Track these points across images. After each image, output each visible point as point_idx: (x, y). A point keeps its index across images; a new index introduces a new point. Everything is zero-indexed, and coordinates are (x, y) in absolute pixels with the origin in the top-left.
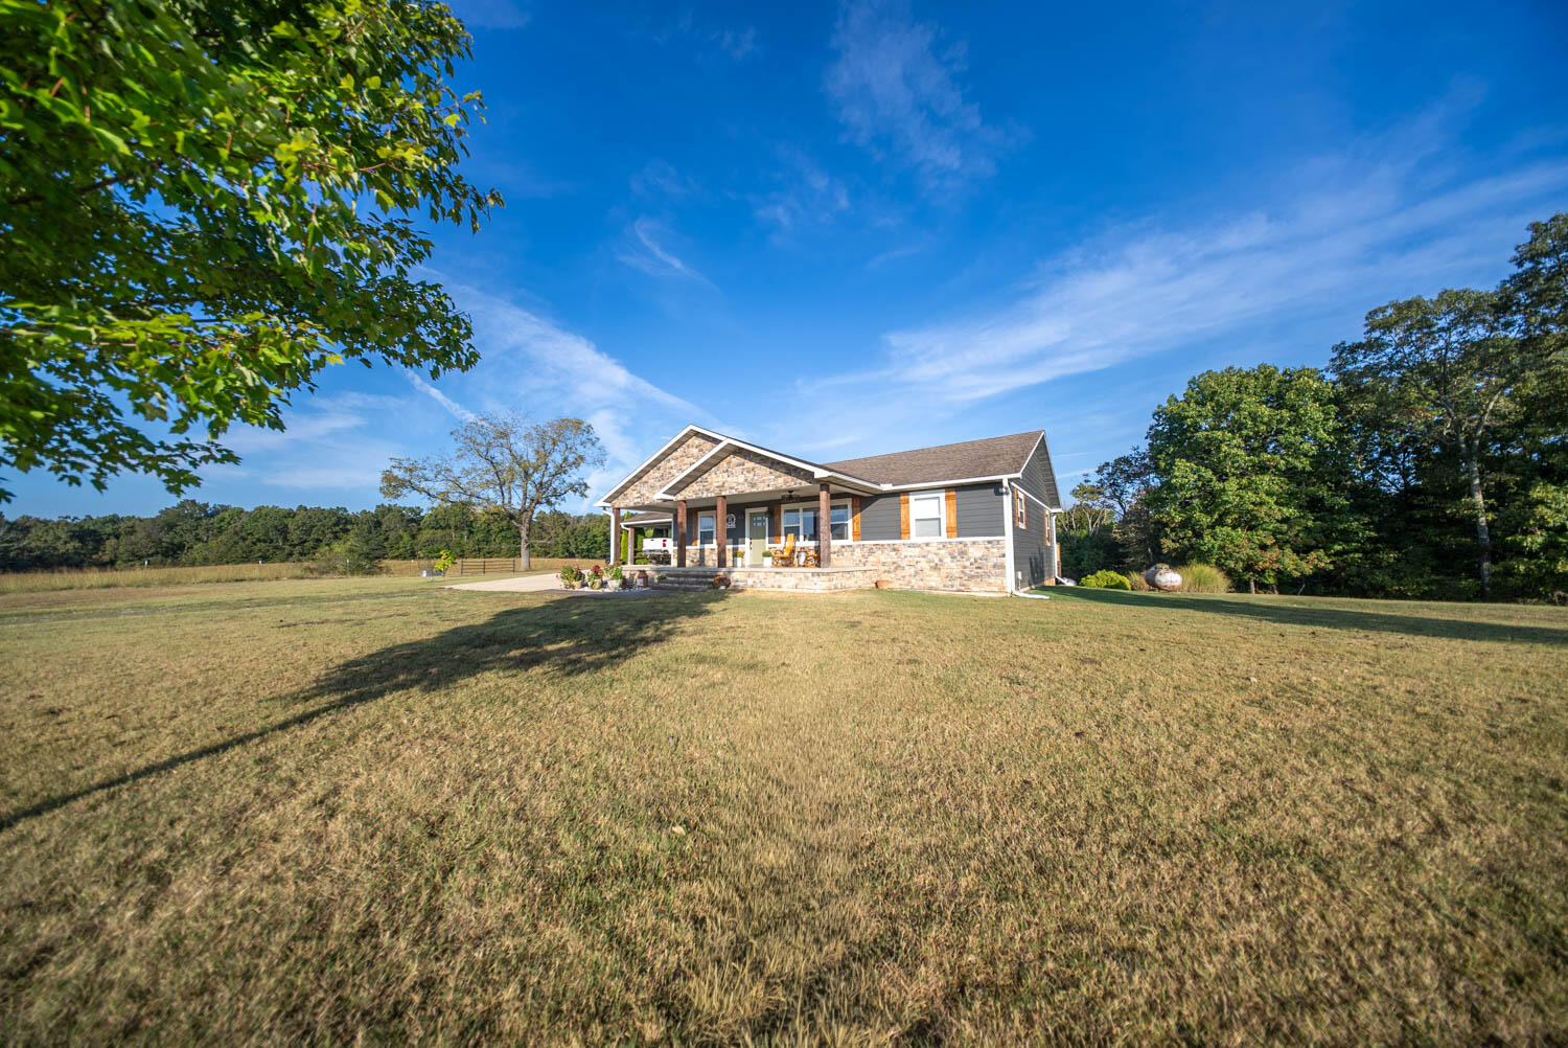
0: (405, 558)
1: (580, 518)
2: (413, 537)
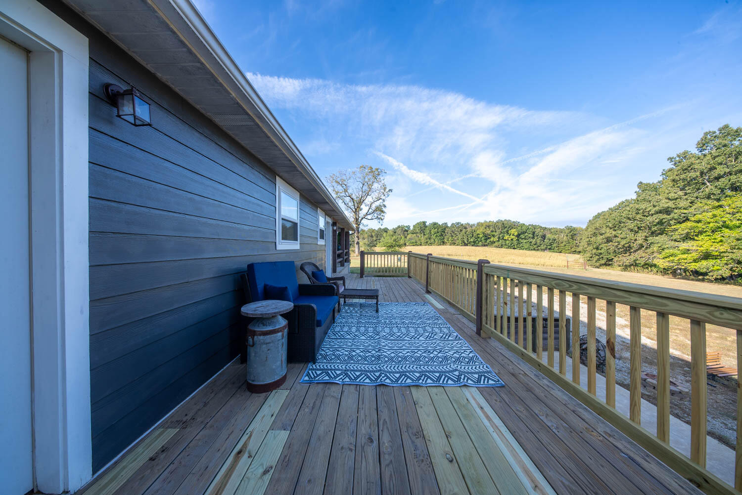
2: (406, 237)
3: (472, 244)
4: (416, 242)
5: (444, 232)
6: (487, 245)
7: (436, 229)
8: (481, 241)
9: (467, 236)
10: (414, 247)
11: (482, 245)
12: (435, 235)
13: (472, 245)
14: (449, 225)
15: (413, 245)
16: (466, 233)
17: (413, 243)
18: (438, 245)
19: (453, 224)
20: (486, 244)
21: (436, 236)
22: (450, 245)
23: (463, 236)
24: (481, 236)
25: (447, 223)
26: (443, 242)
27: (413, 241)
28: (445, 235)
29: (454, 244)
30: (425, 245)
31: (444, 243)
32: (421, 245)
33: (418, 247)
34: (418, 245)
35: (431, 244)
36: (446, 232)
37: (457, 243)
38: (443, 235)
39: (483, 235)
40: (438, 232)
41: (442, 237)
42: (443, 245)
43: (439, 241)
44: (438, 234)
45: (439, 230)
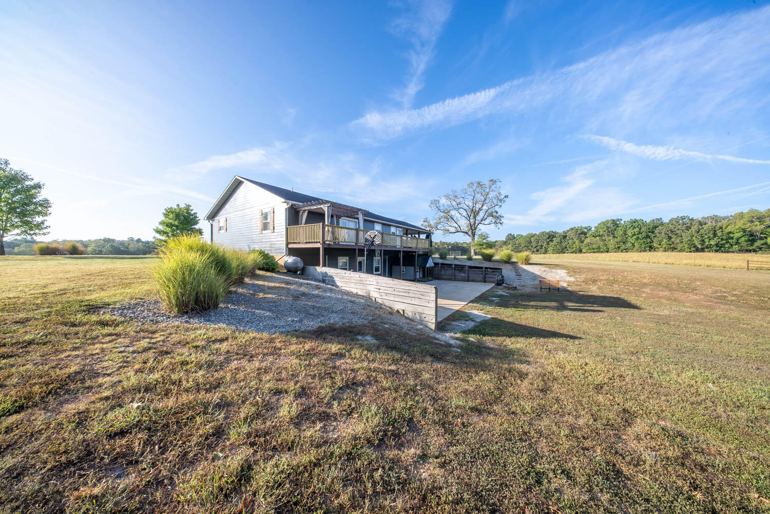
0: (576, 253)
3: (713, 248)
7: (637, 229)
9: (703, 237)
12: (635, 237)
15: (594, 252)
16: (699, 232)
17: (594, 249)
18: (641, 251)
19: (673, 219)
21: (637, 239)
22: (665, 251)
23: (694, 236)
25: (660, 219)
27: (594, 246)
28: (655, 237)
29: (674, 249)
30: (616, 252)
31: (651, 248)
32: (607, 252)
33: (602, 254)
34: (602, 252)
35: (627, 250)
36: (657, 231)
37: (679, 248)
38: (650, 237)
39: (742, 233)
40: (639, 233)
41: (649, 240)
42: (650, 251)
43: (643, 246)
44: (640, 236)
45: (643, 229)
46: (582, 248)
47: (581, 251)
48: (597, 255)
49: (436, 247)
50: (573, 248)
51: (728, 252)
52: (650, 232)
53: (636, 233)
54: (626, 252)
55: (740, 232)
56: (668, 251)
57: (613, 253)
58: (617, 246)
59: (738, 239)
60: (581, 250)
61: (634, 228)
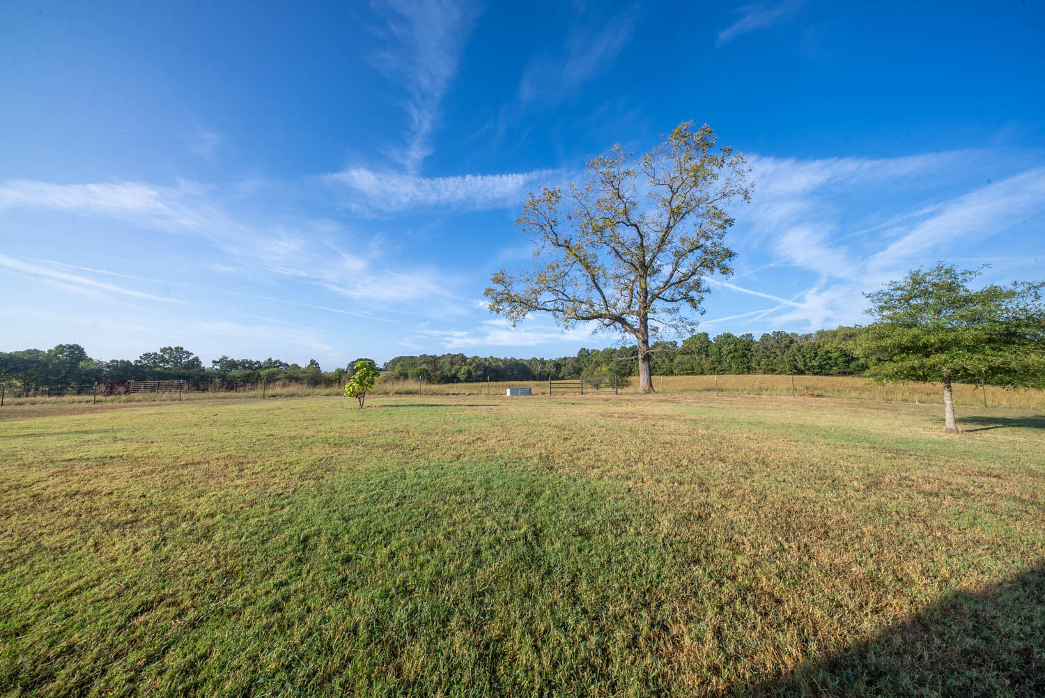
0: (667, 375)
1: (807, 337)
2: (671, 360)
3: (816, 370)
4: (693, 369)
5: (749, 350)
6: (851, 373)
7: (732, 346)
8: (836, 364)
9: (804, 357)
10: (690, 377)
11: (839, 373)
12: (731, 355)
13: (816, 374)
14: (757, 338)
15: (687, 374)
16: (799, 351)
17: (687, 370)
18: (739, 374)
19: (765, 337)
20: (849, 370)
21: (733, 358)
22: (765, 373)
23: (794, 355)
24: (835, 355)
25: (751, 334)
26: (748, 368)
27: (687, 366)
28: (752, 355)
29: (773, 371)
30: (711, 374)
31: (749, 370)
32: (702, 373)
33: (696, 377)
34: (696, 374)
35: (723, 372)
36: (752, 349)
37: (779, 370)
38: (746, 355)
39: (839, 353)
40: (736, 351)
41: (746, 359)
42: (749, 373)
43: (741, 367)
44: (736, 354)
45: (739, 346)
46: (673, 368)
47: (672, 373)
48: (691, 377)
49: (487, 364)
50: (663, 369)
51: (827, 375)
52: (746, 349)
53: (732, 350)
54: (723, 374)
55: (837, 351)
56: (768, 373)
57: (708, 376)
58: (712, 366)
59: (836, 359)
60: (672, 371)
61: (729, 344)
